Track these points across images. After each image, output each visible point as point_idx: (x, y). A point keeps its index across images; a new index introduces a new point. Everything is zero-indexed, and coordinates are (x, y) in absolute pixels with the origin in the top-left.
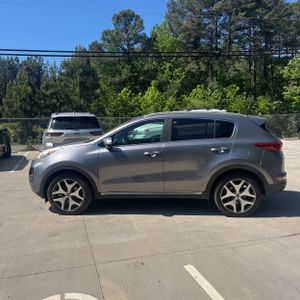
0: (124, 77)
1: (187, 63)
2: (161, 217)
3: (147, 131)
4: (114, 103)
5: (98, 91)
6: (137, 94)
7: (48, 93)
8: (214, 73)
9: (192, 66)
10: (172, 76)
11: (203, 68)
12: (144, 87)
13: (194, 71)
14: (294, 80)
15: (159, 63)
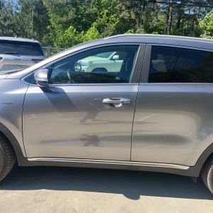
0: (70, 18)
1: (121, 11)
2: (120, 197)
3: (91, 62)
4: (61, 38)
5: (49, 27)
6: (80, 32)
7: (6, 24)
8: (141, 22)
9: (125, 14)
10: (108, 21)
11: (133, 17)
12: (86, 27)
13: (126, 18)
14: (209, 31)
15: (99, 9)
